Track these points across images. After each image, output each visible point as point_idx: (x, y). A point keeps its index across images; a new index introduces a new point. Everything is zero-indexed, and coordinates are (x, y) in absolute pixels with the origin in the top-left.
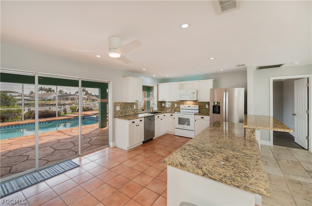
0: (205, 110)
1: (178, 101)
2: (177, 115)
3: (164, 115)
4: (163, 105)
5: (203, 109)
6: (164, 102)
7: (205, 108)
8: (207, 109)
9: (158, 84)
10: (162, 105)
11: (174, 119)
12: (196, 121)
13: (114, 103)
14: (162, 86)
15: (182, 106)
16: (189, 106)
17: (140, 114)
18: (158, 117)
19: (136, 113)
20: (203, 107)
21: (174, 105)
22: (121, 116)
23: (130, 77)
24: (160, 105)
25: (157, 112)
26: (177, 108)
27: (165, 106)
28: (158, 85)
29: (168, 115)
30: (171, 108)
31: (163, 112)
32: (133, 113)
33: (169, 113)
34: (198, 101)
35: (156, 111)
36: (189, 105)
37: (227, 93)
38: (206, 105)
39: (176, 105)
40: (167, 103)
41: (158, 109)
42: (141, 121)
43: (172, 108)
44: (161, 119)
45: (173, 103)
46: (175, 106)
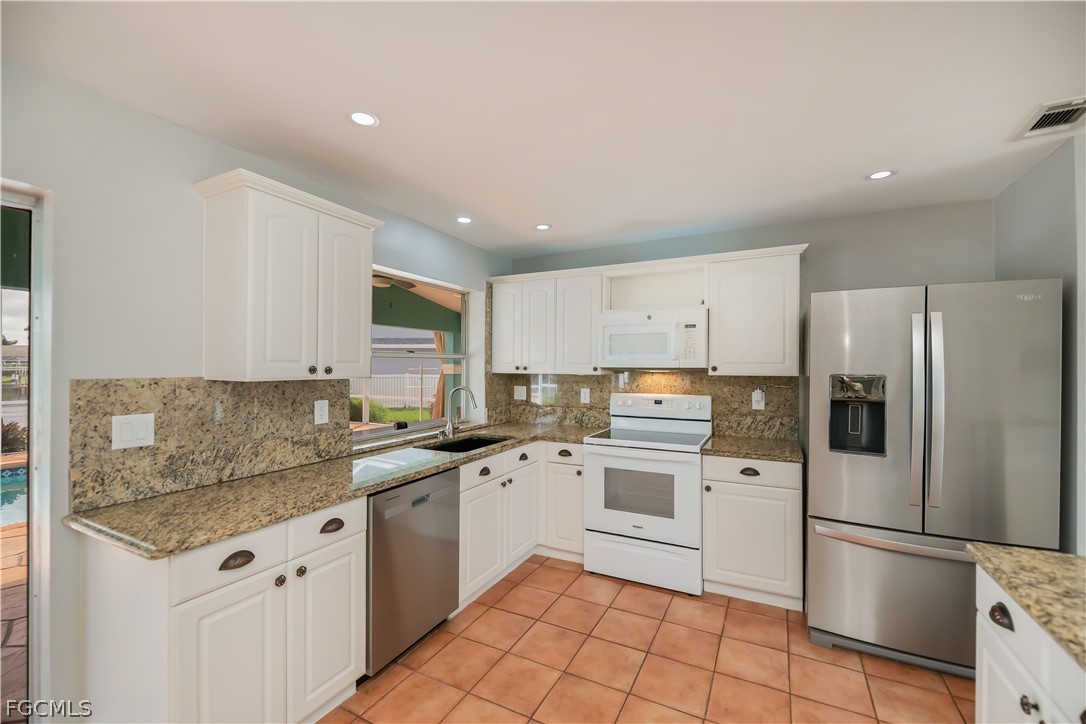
0: (749, 420)
1: (599, 373)
2: (593, 455)
3: (524, 457)
4: (520, 393)
5: (734, 418)
6: (525, 379)
7: (744, 410)
8: (759, 418)
9: (492, 279)
10: (510, 394)
11: (579, 473)
12: (708, 489)
13: (79, 383)
14: (514, 291)
15: (618, 402)
16: (658, 402)
17: (362, 453)
18: (485, 472)
19: (334, 453)
20: (735, 405)
21: (578, 393)
22: (174, 487)
23: (242, 170)
24: (502, 397)
25: (483, 433)
26: (590, 409)
27: (527, 402)
28: (490, 287)
29: (543, 452)
30: (559, 412)
31: (519, 435)
32: (305, 454)
33: (553, 439)
34: (711, 373)
35: (481, 427)
36: (658, 396)
37: (936, 318)
38: (750, 396)
39: (585, 396)
40: (537, 383)
41: (489, 417)
42: (335, 525)
43: (567, 407)
44: (505, 479)
45: (568, 383)
46: (583, 401)
